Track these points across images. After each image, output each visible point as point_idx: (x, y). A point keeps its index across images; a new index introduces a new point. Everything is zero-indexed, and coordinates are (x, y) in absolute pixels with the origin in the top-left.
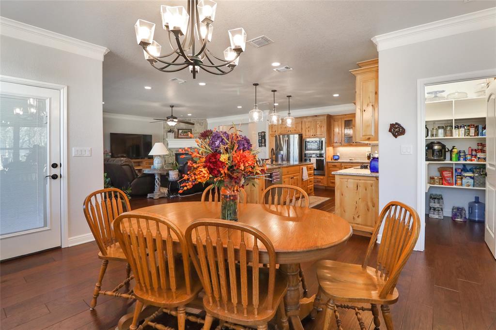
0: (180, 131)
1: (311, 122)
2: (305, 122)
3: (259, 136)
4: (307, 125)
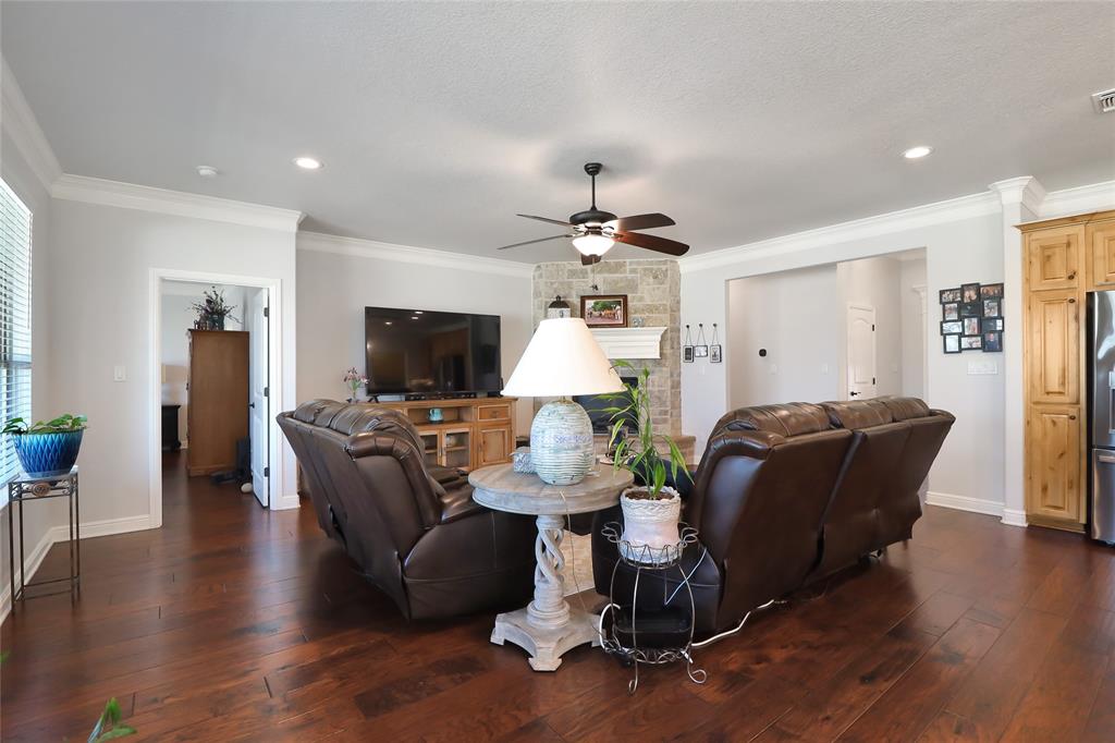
0: (590, 304)
3: (944, 307)
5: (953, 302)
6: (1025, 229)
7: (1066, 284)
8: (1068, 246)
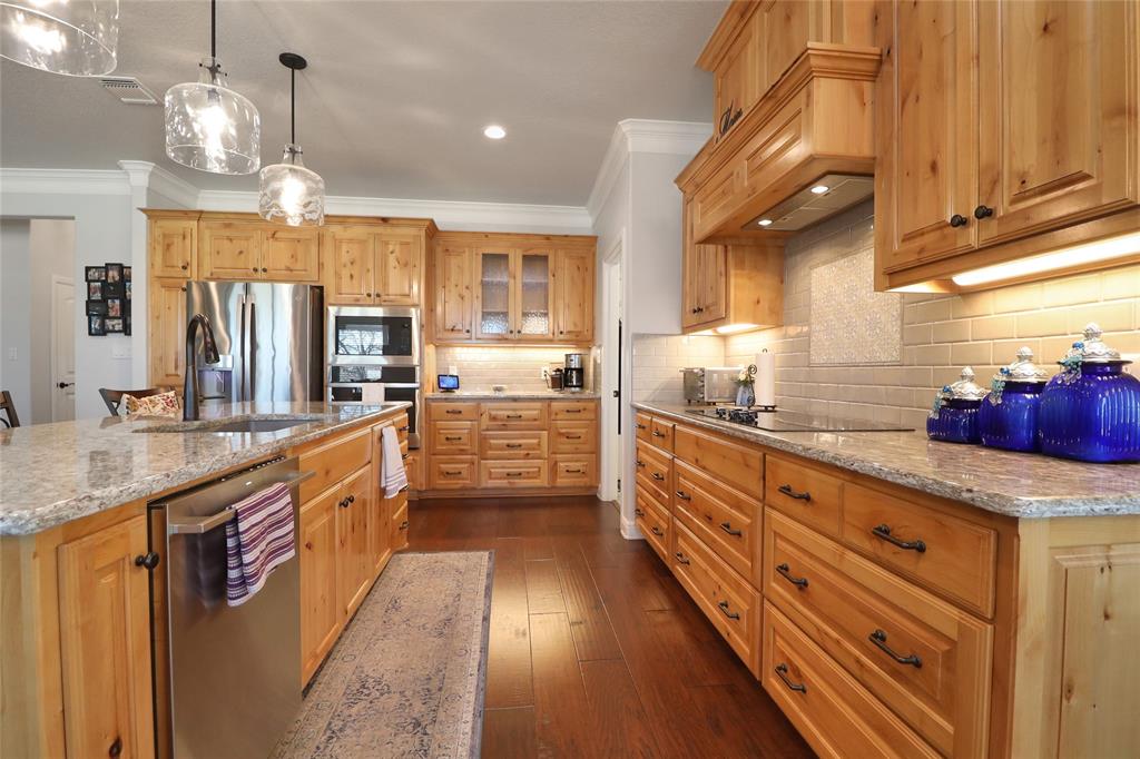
1: (362, 242)
2: (337, 243)
3: (89, 285)
4: (344, 253)
5: (97, 281)
6: (152, 214)
7: (181, 273)
8: (184, 238)
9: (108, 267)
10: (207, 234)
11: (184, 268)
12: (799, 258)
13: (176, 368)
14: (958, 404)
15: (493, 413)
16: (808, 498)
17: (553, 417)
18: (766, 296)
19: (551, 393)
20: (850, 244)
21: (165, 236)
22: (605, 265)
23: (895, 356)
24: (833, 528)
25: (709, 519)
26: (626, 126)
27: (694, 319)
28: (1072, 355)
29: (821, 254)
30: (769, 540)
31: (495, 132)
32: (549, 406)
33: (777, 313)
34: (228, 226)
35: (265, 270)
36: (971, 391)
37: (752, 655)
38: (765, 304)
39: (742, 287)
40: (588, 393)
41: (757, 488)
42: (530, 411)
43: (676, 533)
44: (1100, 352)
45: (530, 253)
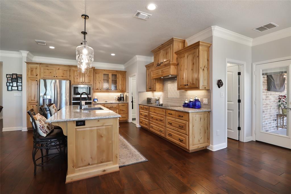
3: (7, 79)
4: (75, 73)
5: (10, 78)
6: (27, 63)
7: (35, 77)
8: (36, 69)
9: (13, 74)
10: (42, 68)
11: (36, 76)
12: (166, 82)
13: (34, 98)
14: (186, 103)
15: (107, 106)
16: (172, 114)
17: (119, 107)
18: (161, 87)
19: (118, 102)
20: (173, 82)
21: (31, 68)
22: (129, 78)
23: (179, 97)
24: (174, 117)
25: (157, 120)
26: (137, 56)
27: (149, 90)
28: (195, 99)
29: (169, 82)
30: (167, 120)
31: (113, 55)
32: (119, 104)
33: (163, 90)
34: (47, 66)
35: (57, 77)
36: (187, 102)
37: (164, 135)
38: (161, 88)
39: (158, 86)
40: (125, 102)
41: (165, 114)
42: (115, 106)
43: (150, 123)
44: (197, 98)
45: (113, 74)
